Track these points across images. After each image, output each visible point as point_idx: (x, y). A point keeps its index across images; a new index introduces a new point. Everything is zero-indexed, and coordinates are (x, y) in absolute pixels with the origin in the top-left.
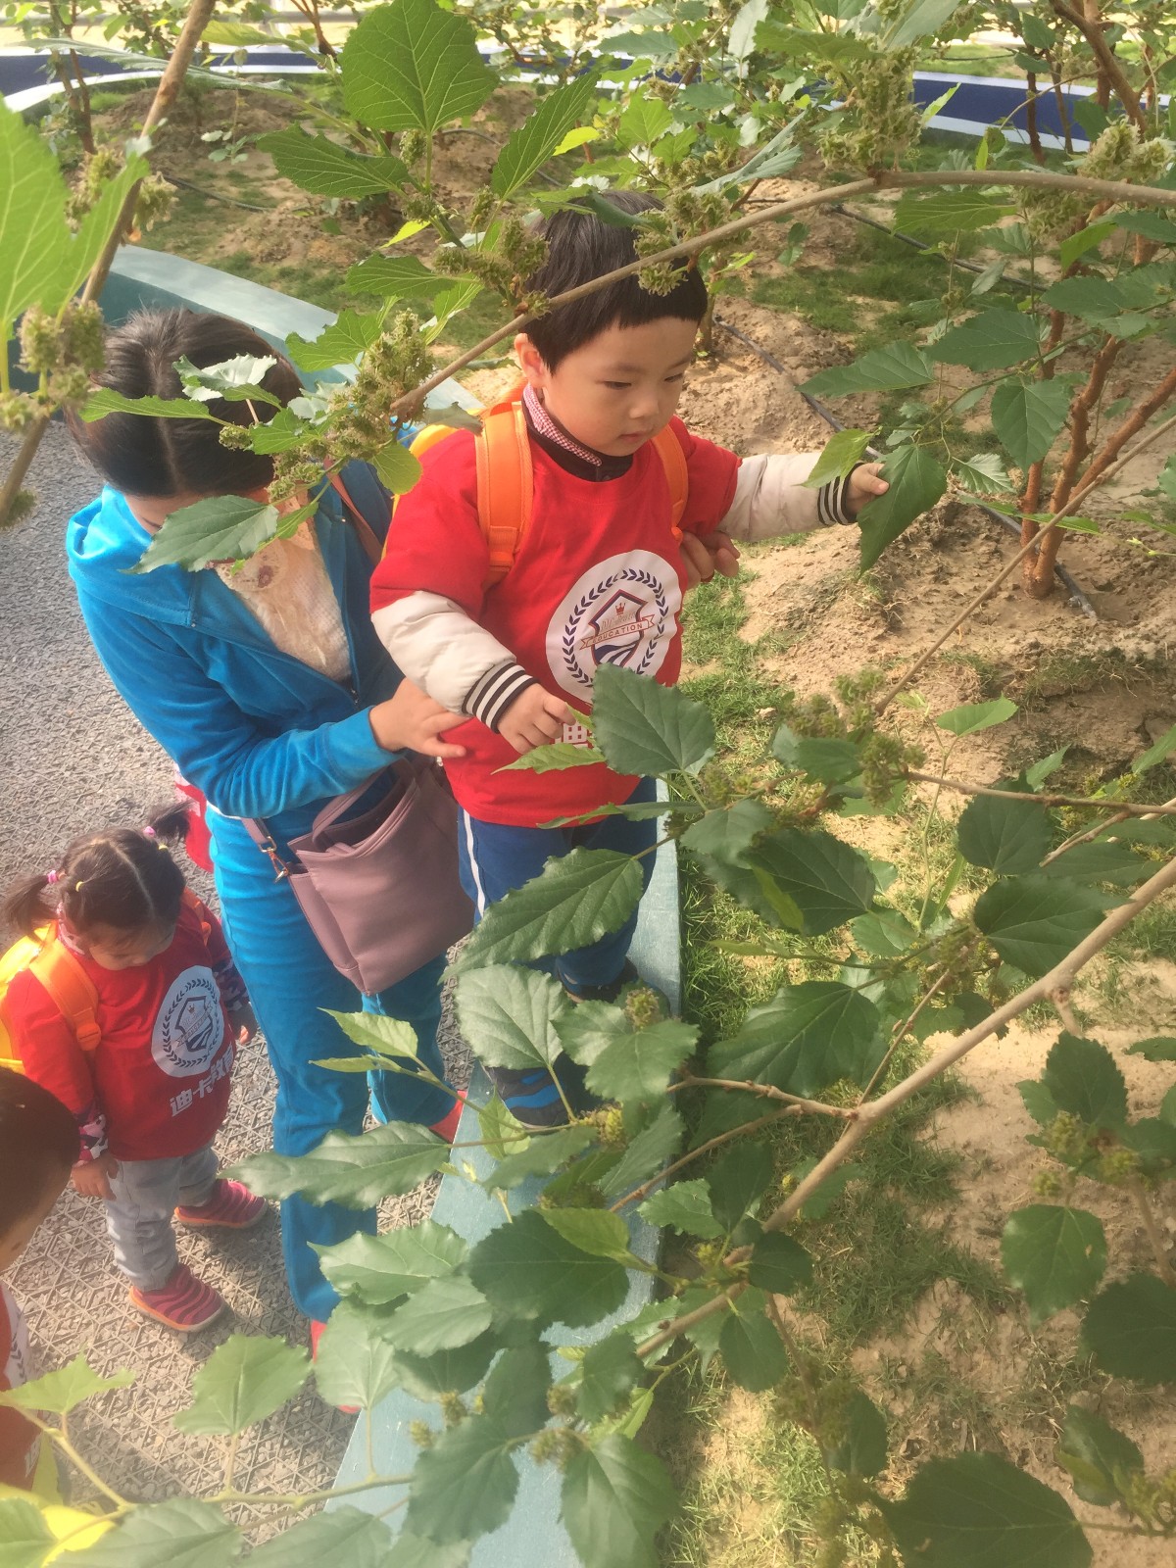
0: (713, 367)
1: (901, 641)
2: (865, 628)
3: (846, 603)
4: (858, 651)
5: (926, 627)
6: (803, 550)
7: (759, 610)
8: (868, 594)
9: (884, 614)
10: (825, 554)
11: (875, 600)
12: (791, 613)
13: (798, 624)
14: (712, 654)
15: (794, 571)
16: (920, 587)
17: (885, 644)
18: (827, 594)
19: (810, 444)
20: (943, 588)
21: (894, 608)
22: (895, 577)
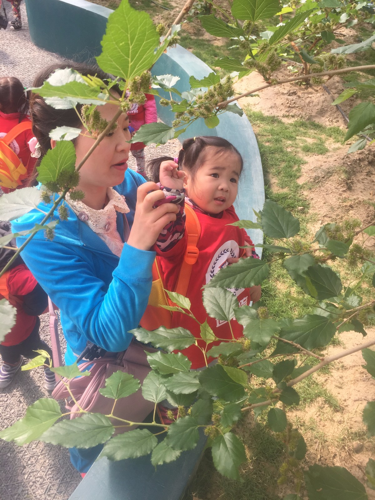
0: (307, 88)
1: (351, 193)
2: (339, 187)
3: (335, 177)
4: (336, 194)
5: (360, 190)
6: (324, 156)
7: (305, 174)
8: (343, 176)
9: (347, 183)
10: (331, 160)
11: (345, 178)
12: (316, 177)
13: (317, 181)
14: (286, 186)
15: (320, 163)
16: (361, 177)
17: (345, 194)
18: (329, 173)
19: (334, 121)
20: (369, 178)
21: (351, 182)
22: (354, 171)
